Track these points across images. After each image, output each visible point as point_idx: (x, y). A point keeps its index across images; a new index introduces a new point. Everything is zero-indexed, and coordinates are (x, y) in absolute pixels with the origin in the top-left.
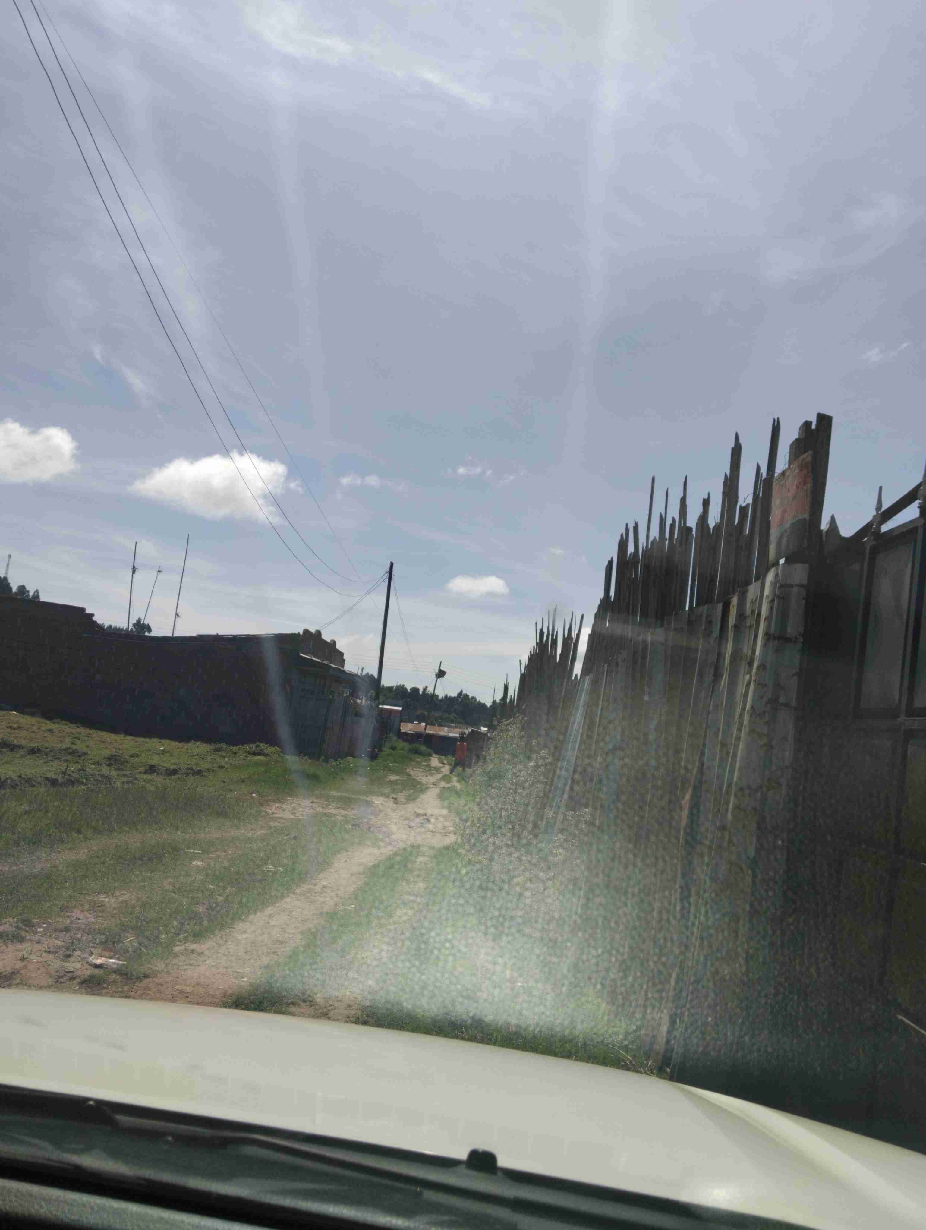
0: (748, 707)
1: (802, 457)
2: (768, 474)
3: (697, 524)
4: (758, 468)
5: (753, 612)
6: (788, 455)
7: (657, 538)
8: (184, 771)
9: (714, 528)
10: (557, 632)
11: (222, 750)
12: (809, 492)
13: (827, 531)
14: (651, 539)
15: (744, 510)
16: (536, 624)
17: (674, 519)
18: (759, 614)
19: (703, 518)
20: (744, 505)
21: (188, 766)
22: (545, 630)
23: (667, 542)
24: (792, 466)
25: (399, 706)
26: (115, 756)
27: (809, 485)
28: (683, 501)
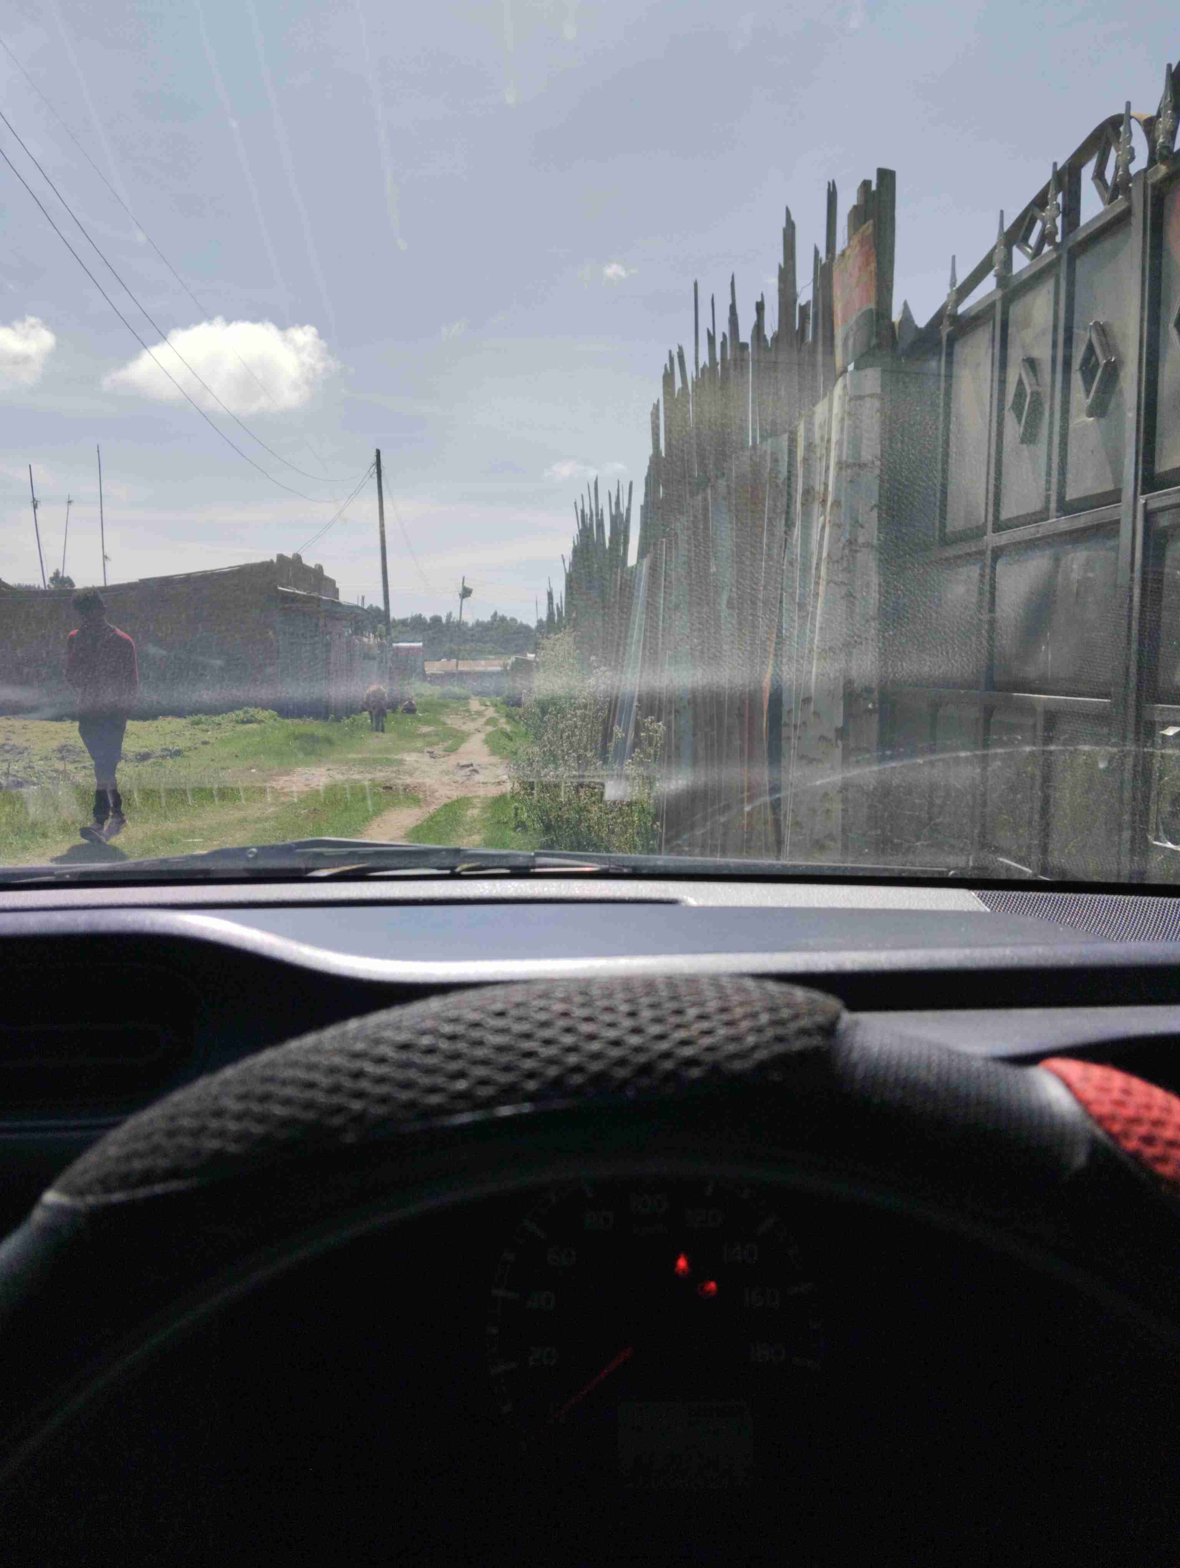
0: (825, 554)
1: (861, 230)
2: (827, 257)
3: (752, 338)
4: (817, 252)
5: (822, 438)
6: (846, 228)
7: (707, 363)
8: (159, 753)
9: (772, 339)
10: (602, 510)
11: (202, 723)
12: (873, 274)
13: (901, 322)
14: (701, 366)
15: (804, 309)
16: (575, 503)
17: (724, 336)
18: (829, 441)
19: (759, 327)
20: (803, 303)
21: (164, 747)
22: (587, 511)
23: (719, 367)
24: (851, 243)
25: (419, 642)
26: (65, 746)
27: (873, 266)
28: (733, 308)
